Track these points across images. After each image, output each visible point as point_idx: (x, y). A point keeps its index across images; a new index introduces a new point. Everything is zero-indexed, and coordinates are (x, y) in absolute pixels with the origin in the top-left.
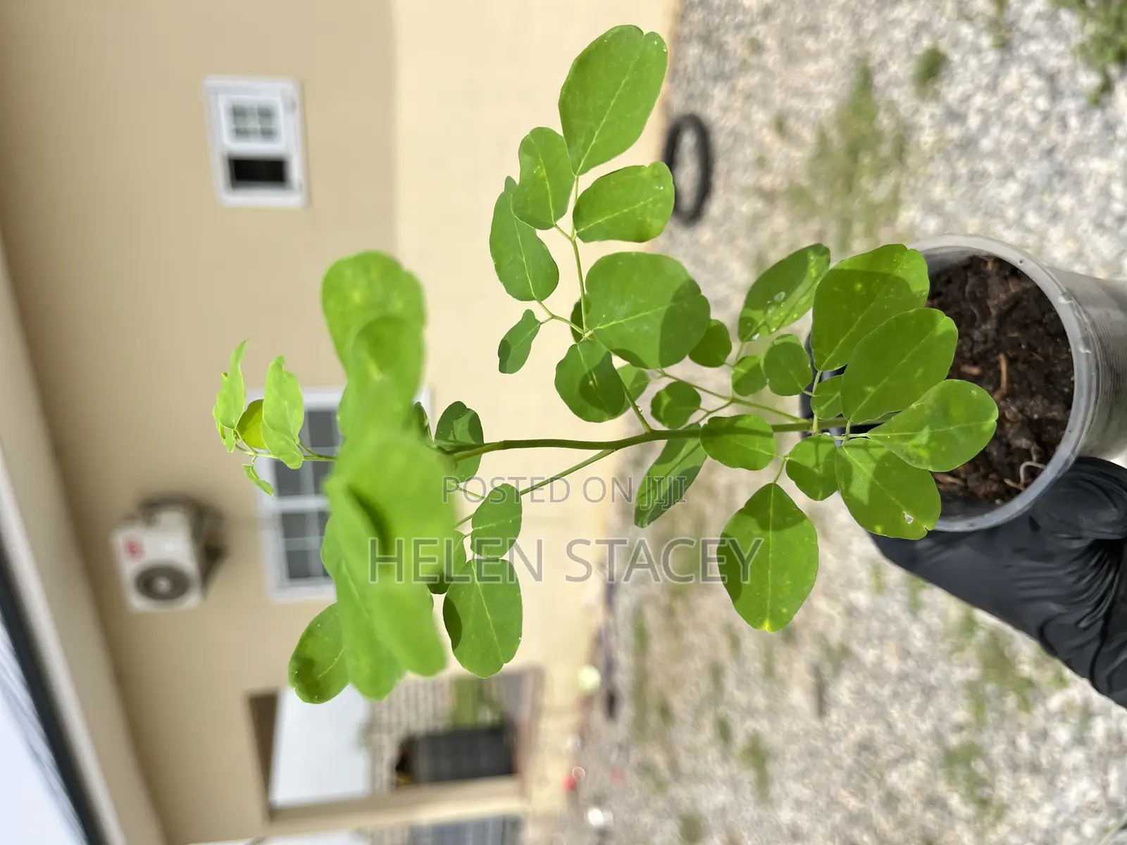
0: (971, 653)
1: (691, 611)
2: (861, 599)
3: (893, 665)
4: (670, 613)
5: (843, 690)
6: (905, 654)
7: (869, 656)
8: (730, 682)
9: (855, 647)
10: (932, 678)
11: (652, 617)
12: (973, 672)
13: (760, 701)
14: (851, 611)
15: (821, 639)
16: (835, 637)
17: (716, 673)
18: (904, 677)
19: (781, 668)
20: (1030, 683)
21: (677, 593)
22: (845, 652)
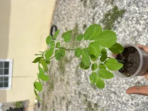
0: (86, 104)
1: (51, 93)
2: (73, 95)
3: (77, 105)
4: (48, 93)
5: (70, 107)
6: (78, 103)
7: (74, 103)
8: (55, 104)
9: (72, 101)
10: (81, 107)
11: (45, 93)
12: (86, 107)
13: (59, 107)
14: (72, 96)
15: (68, 99)
16: (69, 100)
17: (54, 102)
18: (78, 106)
19: (62, 103)
20: (93, 109)
21: (49, 90)
22: (71, 102)
